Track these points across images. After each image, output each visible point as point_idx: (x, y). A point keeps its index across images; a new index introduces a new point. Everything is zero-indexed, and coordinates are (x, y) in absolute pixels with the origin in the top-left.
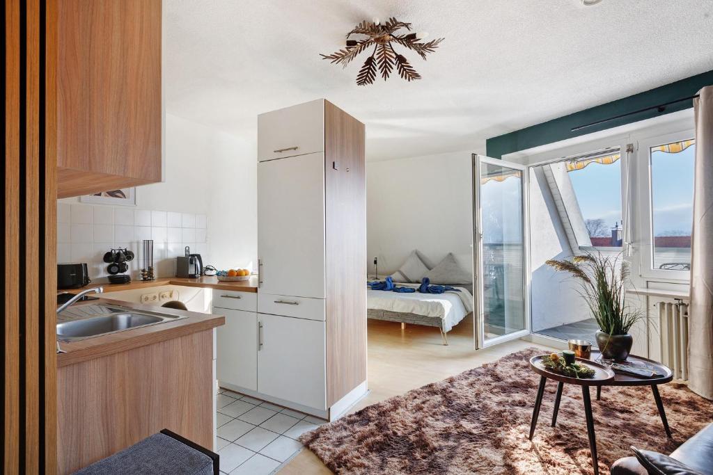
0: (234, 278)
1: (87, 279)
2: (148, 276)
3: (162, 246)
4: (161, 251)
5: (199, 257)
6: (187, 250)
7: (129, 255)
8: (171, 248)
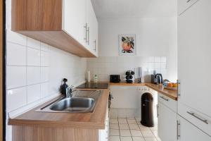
0: (171, 88)
1: (120, 80)
2: (139, 81)
3: (146, 70)
4: (145, 72)
5: (161, 75)
6: (155, 72)
7: (133, 73)
8: (149, 71)
